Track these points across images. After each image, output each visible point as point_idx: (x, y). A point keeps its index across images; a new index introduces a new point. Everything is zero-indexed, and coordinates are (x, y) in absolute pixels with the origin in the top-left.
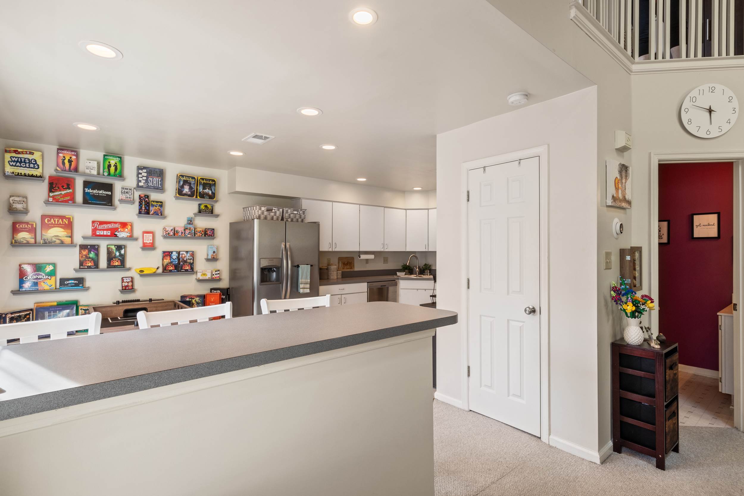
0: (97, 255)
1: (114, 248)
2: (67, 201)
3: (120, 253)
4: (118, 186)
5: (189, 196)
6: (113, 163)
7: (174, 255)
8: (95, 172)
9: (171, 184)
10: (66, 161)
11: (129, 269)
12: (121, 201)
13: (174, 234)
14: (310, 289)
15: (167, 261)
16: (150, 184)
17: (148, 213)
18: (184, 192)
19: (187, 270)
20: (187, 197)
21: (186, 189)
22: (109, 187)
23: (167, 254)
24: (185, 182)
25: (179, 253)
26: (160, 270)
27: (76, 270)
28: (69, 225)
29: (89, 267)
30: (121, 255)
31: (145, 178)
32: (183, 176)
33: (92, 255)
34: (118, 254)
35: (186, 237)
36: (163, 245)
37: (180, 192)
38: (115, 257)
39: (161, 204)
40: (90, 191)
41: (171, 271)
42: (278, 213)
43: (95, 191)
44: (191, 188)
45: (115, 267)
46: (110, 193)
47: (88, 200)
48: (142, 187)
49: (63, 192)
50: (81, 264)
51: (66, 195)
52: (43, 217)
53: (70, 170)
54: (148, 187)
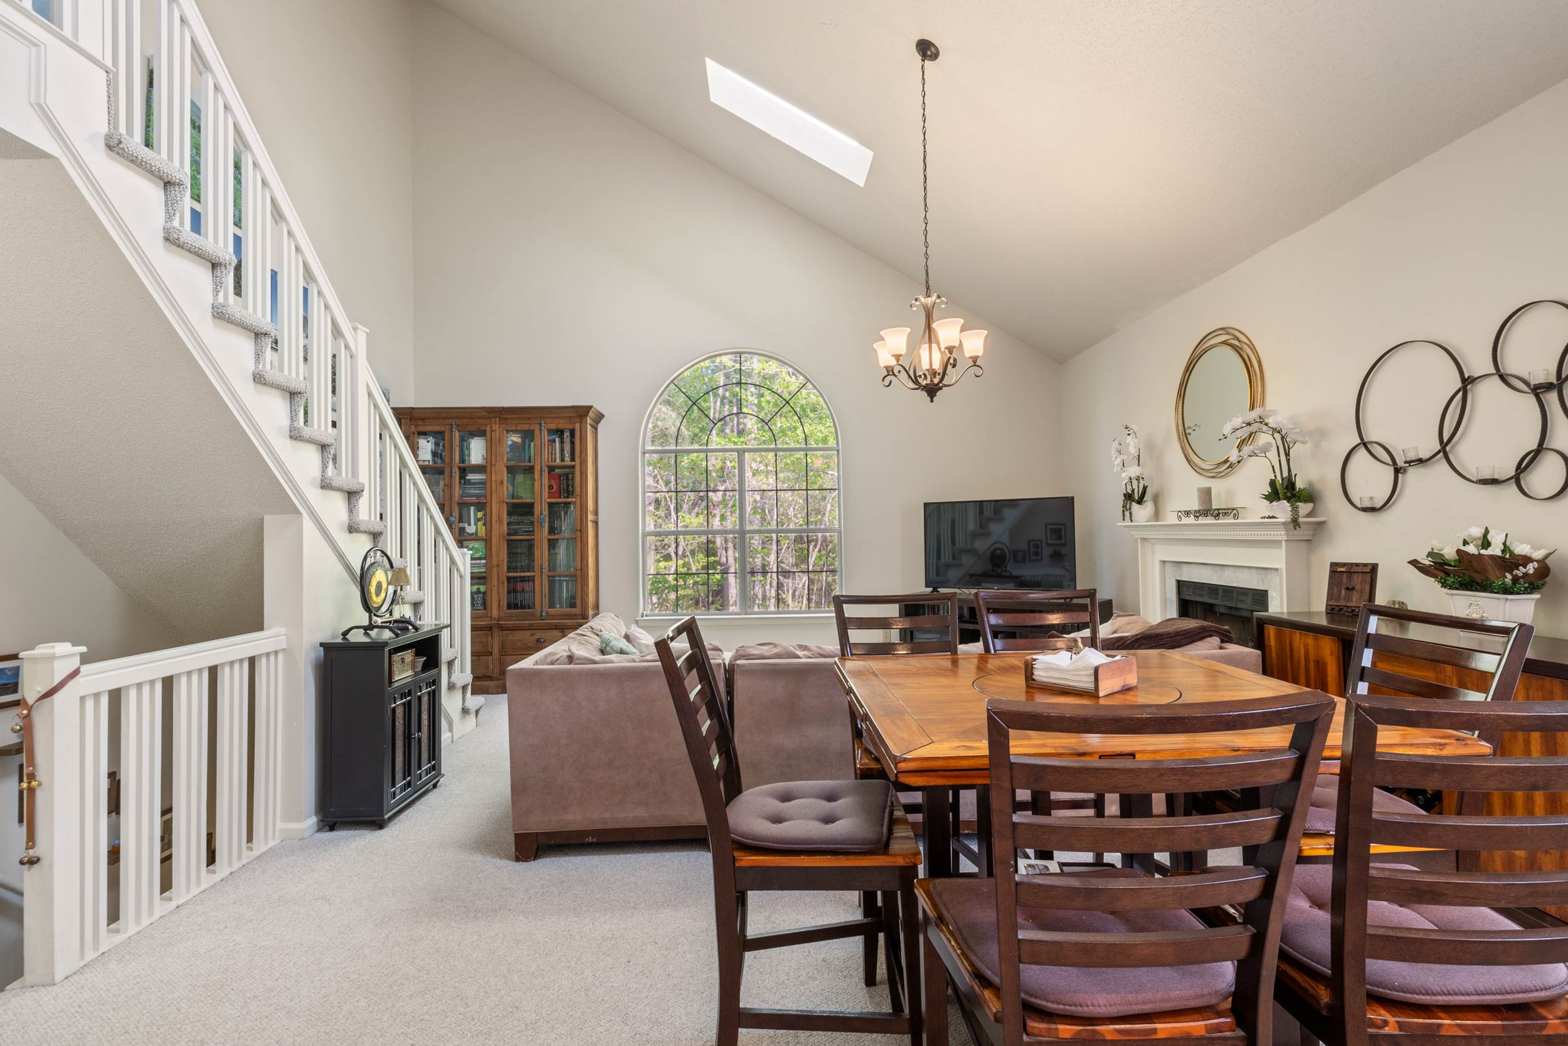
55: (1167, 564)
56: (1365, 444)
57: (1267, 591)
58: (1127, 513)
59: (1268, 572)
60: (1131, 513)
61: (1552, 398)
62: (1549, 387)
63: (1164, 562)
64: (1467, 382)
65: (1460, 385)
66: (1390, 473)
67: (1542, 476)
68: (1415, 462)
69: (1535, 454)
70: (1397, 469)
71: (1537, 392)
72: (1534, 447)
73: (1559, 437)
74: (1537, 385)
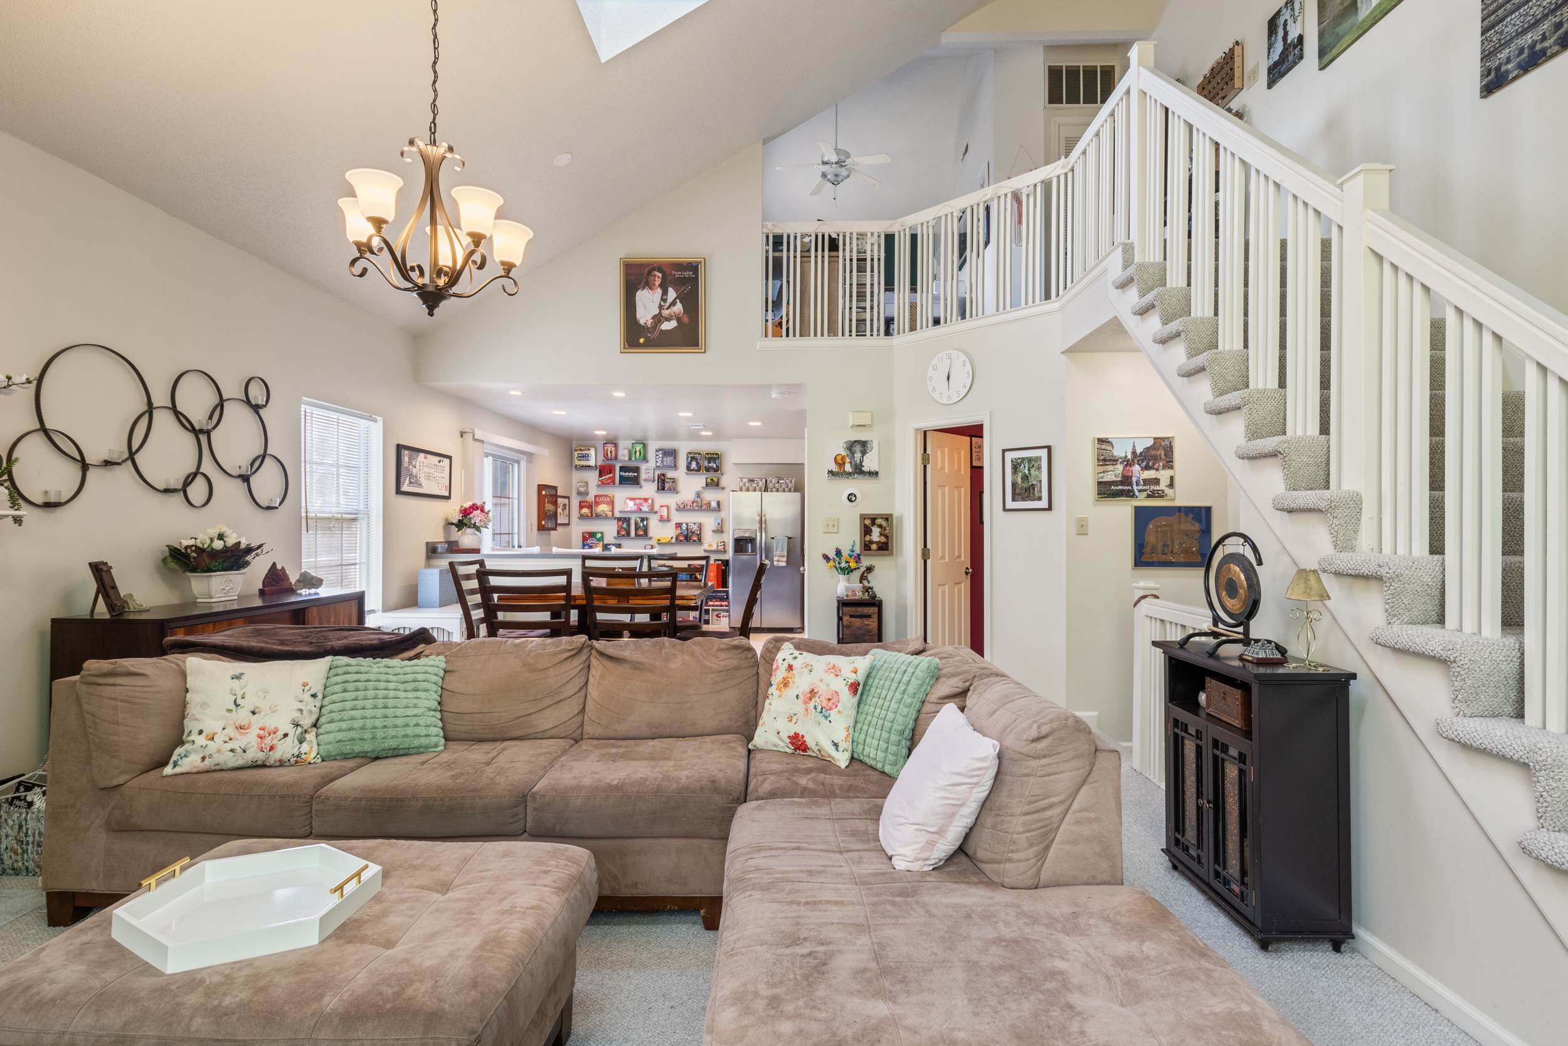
0: (629, 525)
1: (639, 520)
2: (609, 483)
4: (643, 467)
5: (696, 471)
6: (638, 449)
7: (684, 527)
8: (627, 458)
9: (682, 462)
10: (609, 453)
11: (651, 538)
12: (646, 480)
13: (682, 508)
14: (787, 562)
15: (679, 531)
16: (665, 464)
17: (663, 489)
18: (692, 468)
19: (694, 541)
20: (694, 472)
21: (694, 465)
22: (637, 470)
23: (679, 525)
24: (693, 458)
25: (687, 524)
26: (674, 540)
27: (615, 538)
28: (612, 503)
29: (623, 535)
30: (644, 526)
31: (660, 459)
32: (690, 453)
33: (625, 526)
34: (642, 525)
35: (693, 510)
36: (677, 517)
37: (689, 468)
38: (640, 527)
39: (674, 480)
40: (624, 474)
41: (681, 541)
42: (760, 483)
43: (627, 474)
44: (697, 463)
45: (640, 535)
46: (636, 474)
47: (624, 481)
48: (659, 467)
49: (607, 477)
50: (618, 533)
51: (609, 478)
52: (596, 496)
53: (611, 459)
54: (664, 467)
56: (44, 430)
61: (203, 438)
62: (201, 431)
64: (151, 406)
65: (147, 408)
66: (75, 472)
67: (197, 491)
68: (107, 463)
69: (194, 475)
70: (85, 467)
71: (196, 432)
72: (194, 470)
73: (208, 467)
74: (197, 427)
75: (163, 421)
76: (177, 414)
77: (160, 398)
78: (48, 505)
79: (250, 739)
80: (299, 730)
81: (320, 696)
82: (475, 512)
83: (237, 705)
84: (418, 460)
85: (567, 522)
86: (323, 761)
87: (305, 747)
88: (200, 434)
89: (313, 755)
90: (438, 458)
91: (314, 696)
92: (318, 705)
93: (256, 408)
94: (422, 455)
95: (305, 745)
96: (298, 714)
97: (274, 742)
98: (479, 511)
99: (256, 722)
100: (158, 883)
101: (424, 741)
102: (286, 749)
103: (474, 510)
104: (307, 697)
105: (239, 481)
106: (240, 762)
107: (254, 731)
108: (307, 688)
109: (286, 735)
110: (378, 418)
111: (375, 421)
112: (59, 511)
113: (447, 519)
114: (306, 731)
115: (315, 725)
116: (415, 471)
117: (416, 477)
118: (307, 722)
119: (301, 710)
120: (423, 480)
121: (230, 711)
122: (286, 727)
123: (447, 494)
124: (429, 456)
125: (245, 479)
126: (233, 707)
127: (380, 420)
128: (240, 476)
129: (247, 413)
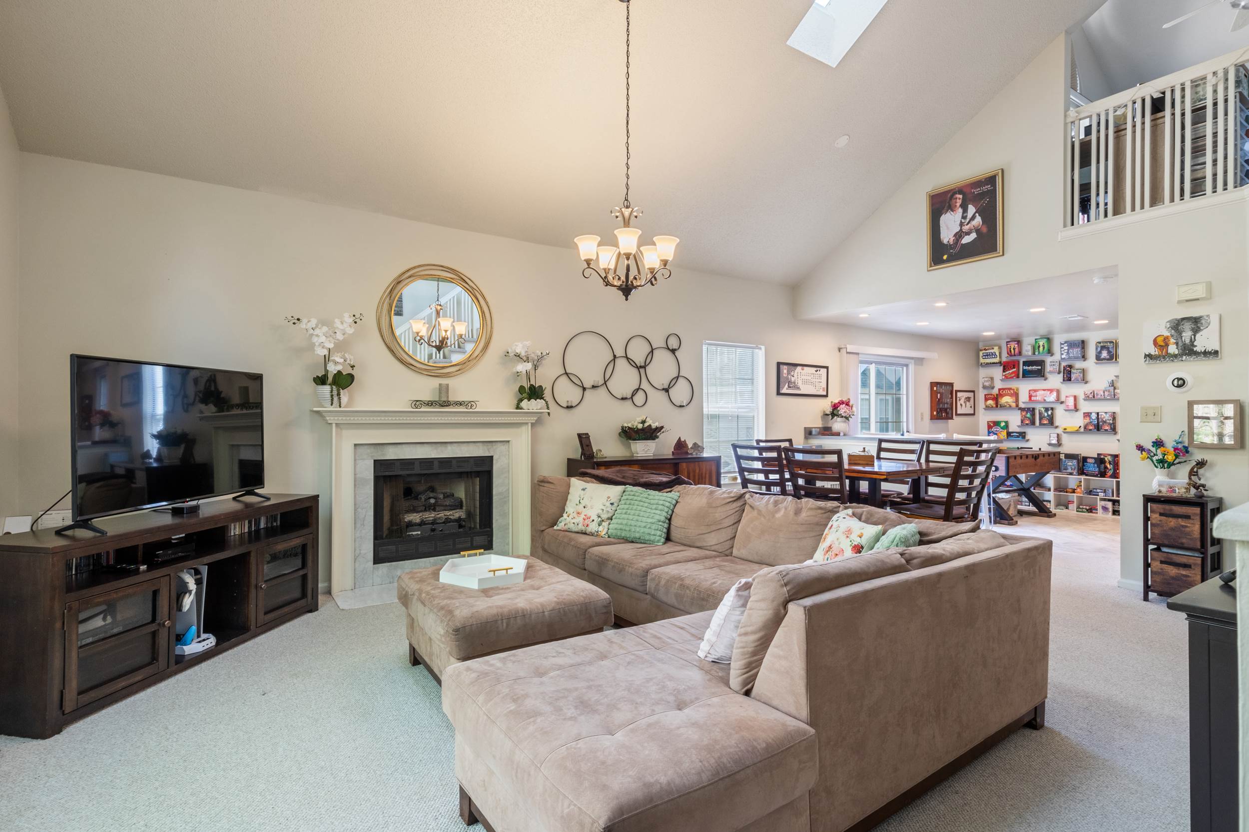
0: (1033, 415)
1: (1043, 410)
2: (1012, 378)
3: (1048, 413)
4: (1049, 360)
5: (1108, 360)
6: (1041, 344)
7: (1094, 416)
8: (1030, 353)
9: (1092, 352)
10: (1012, 349)
11: (1057, 427)
12: (1051, 372)
13: (1092, 397)
15: (1087, 420)
16: (1071, 355)
17: (1069, 379)
18: (1102, 357)
19: (1106, 430)
20: (1106, 361)
21: (1104, 354)
22: (1041, 363)
23: (1087, 415)
24: (1103, 348)
25: (1098, 414)
26: (1082, 430)
27: (1019, 426)
28: (1016, 395)
29: (1027, 424)
30: (1048, 415)
31: (1066, 351)
32: (1100, 343)
33: (1029, 415)
34: (1046, 414)
35: (1105, 399)
37: (1098, 358)
38: (1044, 417)
39: (1083, 371)
40: (1027, 368)
41: (1090, 430)
43: (1030, 368)
44: (1109, 352)
45: (1044, 424)
46: (1040, 368)
47: (1027, 374)
48: (1064, 359)
49: (1011, 371)
50: (1022, 422)
51: (1012, 373)
52: (1000, 390)
53: (1015, 355)
54: (1070, 358)
55: (358, 447)
56: (566, 373)
57: (492, 457)
58: (336, 399)
59: (494, 444)
60: (339, 399)
61: (642, 371)
62: (641, 367)
63: (355, 445)
64: (615, 356)
65: (613, 358)
66: (580, 391)
67: (639, 398)
68: (593, 387)
69: (638, 390)
70: (584, 389)
71: (639, 368)
72: (637, 387)
73: (645, 385)
74: (639, 365)
75: (621, 363)
76: (628, 358)
77: (619, 352)
78: (569, 407)
79: (580, 519)
80: (600, 519)
81: (616, 505)
82: (841, 406)
83: (580, 503)
84: (796, 371)
85: (973, 412)
86: (609, 537)
87: (601, 528)
88: (641, 368)
89: (604, 533)
90: (816, 369)
91: (612, 504)
92: (614, 509)
93: (673, 351)
94: (799, 368)
95: (601, 527)
96: (600, 511)
97: (589, 523)
98: (844, 405)
99: (585, 512)
100: (469, 556)
101: (652, 538)
102: (593, 527)
103: (840, 404)
104: (608, 504)
105: (664, 392)
106: (576, 530)
107: (583, 516)
108: (609, 500)
109: (593, 520)
110: (762, 347)
111: (760, 349)
112: (573, 410)
113: (824, 412)
114: (603, 521)
115: (608, 519)
116: (793, 379)
117: (794, 383)
118: (604, 516)
119: (603, 510)
120: (800, 384)
121: (577, 505)
122: (595, 517)
123: (825, 393)
124: (805, 368)
125: (667, 390)
126: (578, 503)
127: (763, 347)
128: (663, 389)
129: (669, 354)
